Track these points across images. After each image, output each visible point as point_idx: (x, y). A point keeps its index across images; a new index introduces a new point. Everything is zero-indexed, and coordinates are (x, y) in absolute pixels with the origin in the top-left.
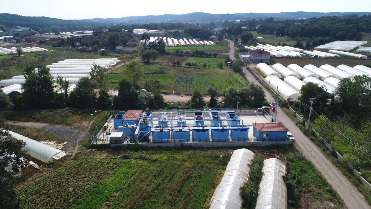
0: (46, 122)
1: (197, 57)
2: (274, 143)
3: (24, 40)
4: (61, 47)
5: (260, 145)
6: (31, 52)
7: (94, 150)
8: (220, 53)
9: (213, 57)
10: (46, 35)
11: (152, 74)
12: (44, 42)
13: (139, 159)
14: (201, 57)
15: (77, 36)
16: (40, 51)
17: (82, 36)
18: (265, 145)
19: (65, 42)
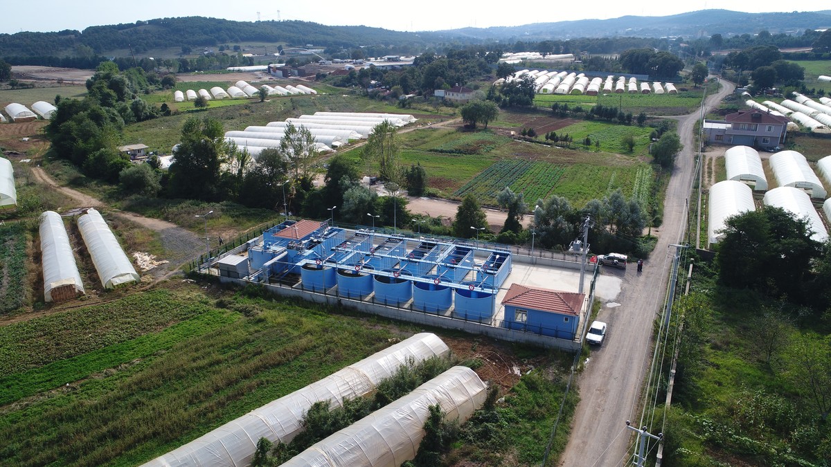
0: (175, 222)
1: (598, 120)
2: (534, 338)
3: (296, 72)
4: (346, 87)
5: (501, 338)
6: (286, 94)
7: (191, 282)
8: (664, 115)
9: (634, 125)
10: (337, 63)
11: (451, 152)
12: (324, 76)
13: (241, 312)
14: (608, 121)
15: (383, 66)
16: (302, 94)
17: (392, 66)
18: (512, 340)
19: (354, 78)
